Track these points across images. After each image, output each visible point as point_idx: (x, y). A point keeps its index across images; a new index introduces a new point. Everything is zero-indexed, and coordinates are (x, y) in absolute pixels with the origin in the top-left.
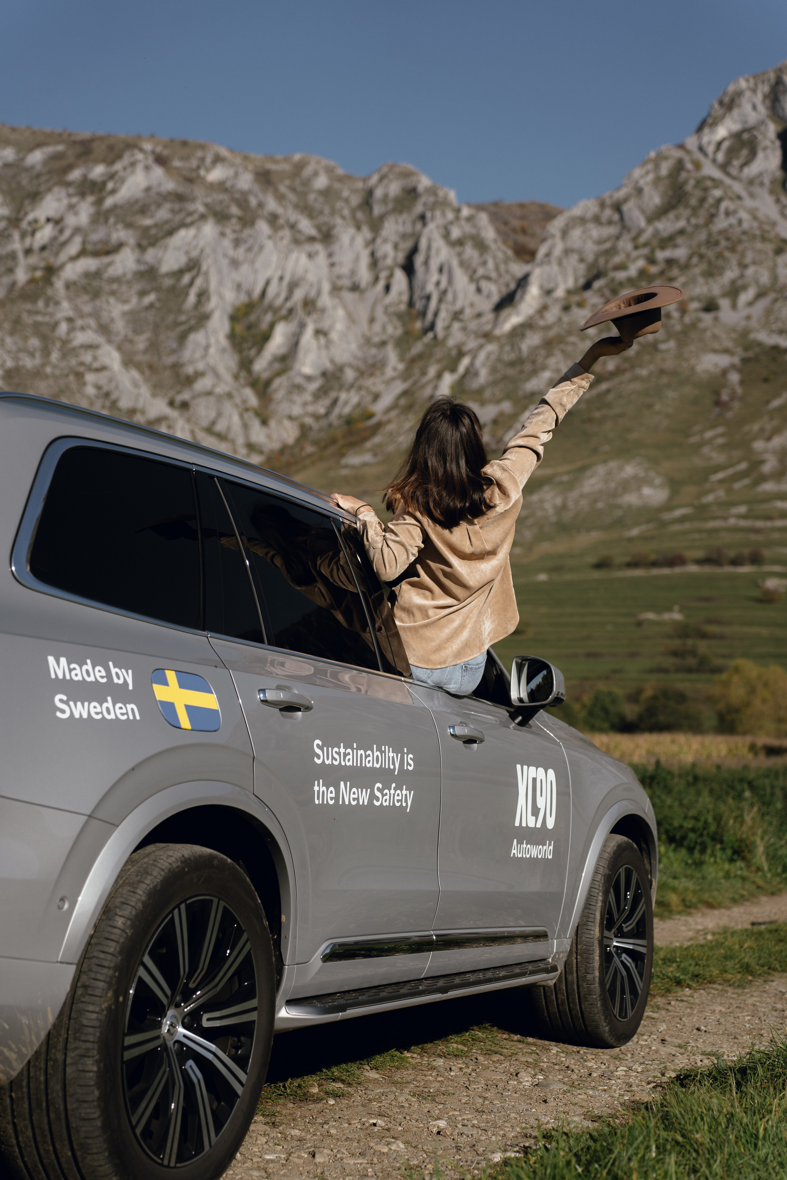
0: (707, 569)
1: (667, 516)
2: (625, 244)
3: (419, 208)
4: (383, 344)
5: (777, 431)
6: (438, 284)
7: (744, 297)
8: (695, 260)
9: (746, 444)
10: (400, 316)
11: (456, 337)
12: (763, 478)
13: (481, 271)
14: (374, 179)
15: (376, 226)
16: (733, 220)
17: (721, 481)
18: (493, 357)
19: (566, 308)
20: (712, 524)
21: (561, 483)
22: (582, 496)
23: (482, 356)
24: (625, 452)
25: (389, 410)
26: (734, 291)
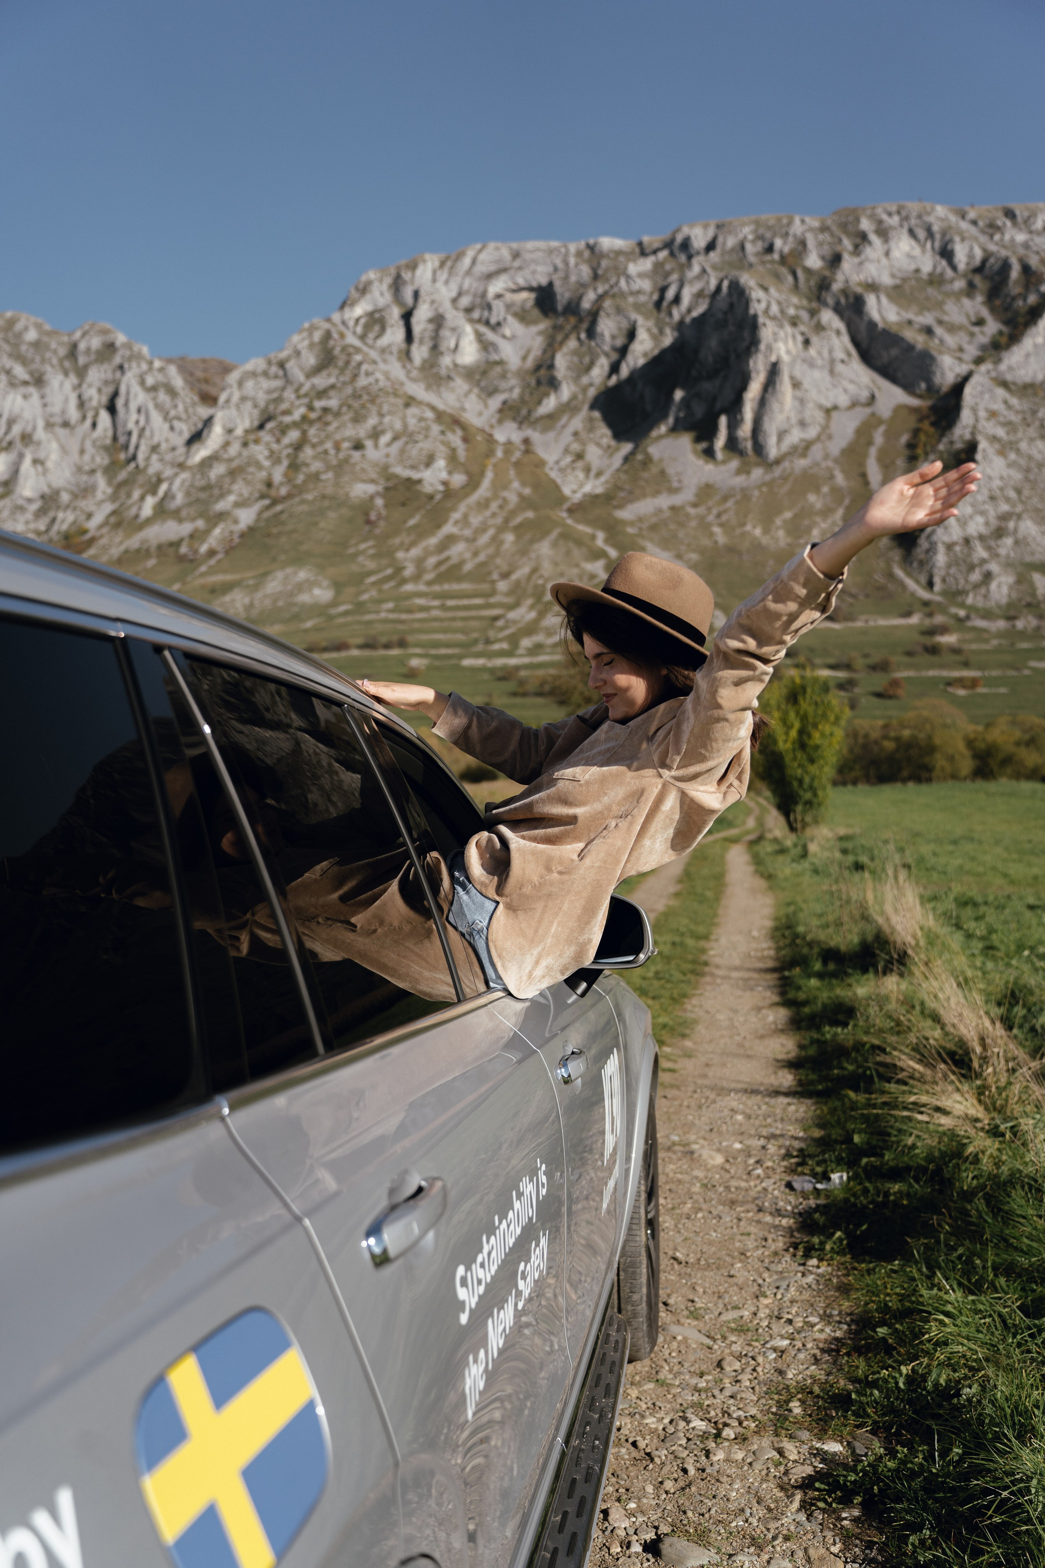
0: (367, 653)
1: (333, 611)
2: (289, 394)
3: (117, 360)
4: (93, 472)
5: (413, 544)
6: (137, 422)
7: (384, 439)
8: (344, 409)
9: (390, 554)
10: (106, 448)
11: (155, 466)
12: (404, 581)
13: (173, 413)
14: (78, 335)
15: (82, 373)
16: (371, 379)
17: (374, 584)
18: (187, 484)
19: (245, 444)
20: (368, 617)
21: (248, 586)
22: (266, 596)
23: (177, 482)
24: (298, 560)
25: (101, 527)
26: (375, 435)
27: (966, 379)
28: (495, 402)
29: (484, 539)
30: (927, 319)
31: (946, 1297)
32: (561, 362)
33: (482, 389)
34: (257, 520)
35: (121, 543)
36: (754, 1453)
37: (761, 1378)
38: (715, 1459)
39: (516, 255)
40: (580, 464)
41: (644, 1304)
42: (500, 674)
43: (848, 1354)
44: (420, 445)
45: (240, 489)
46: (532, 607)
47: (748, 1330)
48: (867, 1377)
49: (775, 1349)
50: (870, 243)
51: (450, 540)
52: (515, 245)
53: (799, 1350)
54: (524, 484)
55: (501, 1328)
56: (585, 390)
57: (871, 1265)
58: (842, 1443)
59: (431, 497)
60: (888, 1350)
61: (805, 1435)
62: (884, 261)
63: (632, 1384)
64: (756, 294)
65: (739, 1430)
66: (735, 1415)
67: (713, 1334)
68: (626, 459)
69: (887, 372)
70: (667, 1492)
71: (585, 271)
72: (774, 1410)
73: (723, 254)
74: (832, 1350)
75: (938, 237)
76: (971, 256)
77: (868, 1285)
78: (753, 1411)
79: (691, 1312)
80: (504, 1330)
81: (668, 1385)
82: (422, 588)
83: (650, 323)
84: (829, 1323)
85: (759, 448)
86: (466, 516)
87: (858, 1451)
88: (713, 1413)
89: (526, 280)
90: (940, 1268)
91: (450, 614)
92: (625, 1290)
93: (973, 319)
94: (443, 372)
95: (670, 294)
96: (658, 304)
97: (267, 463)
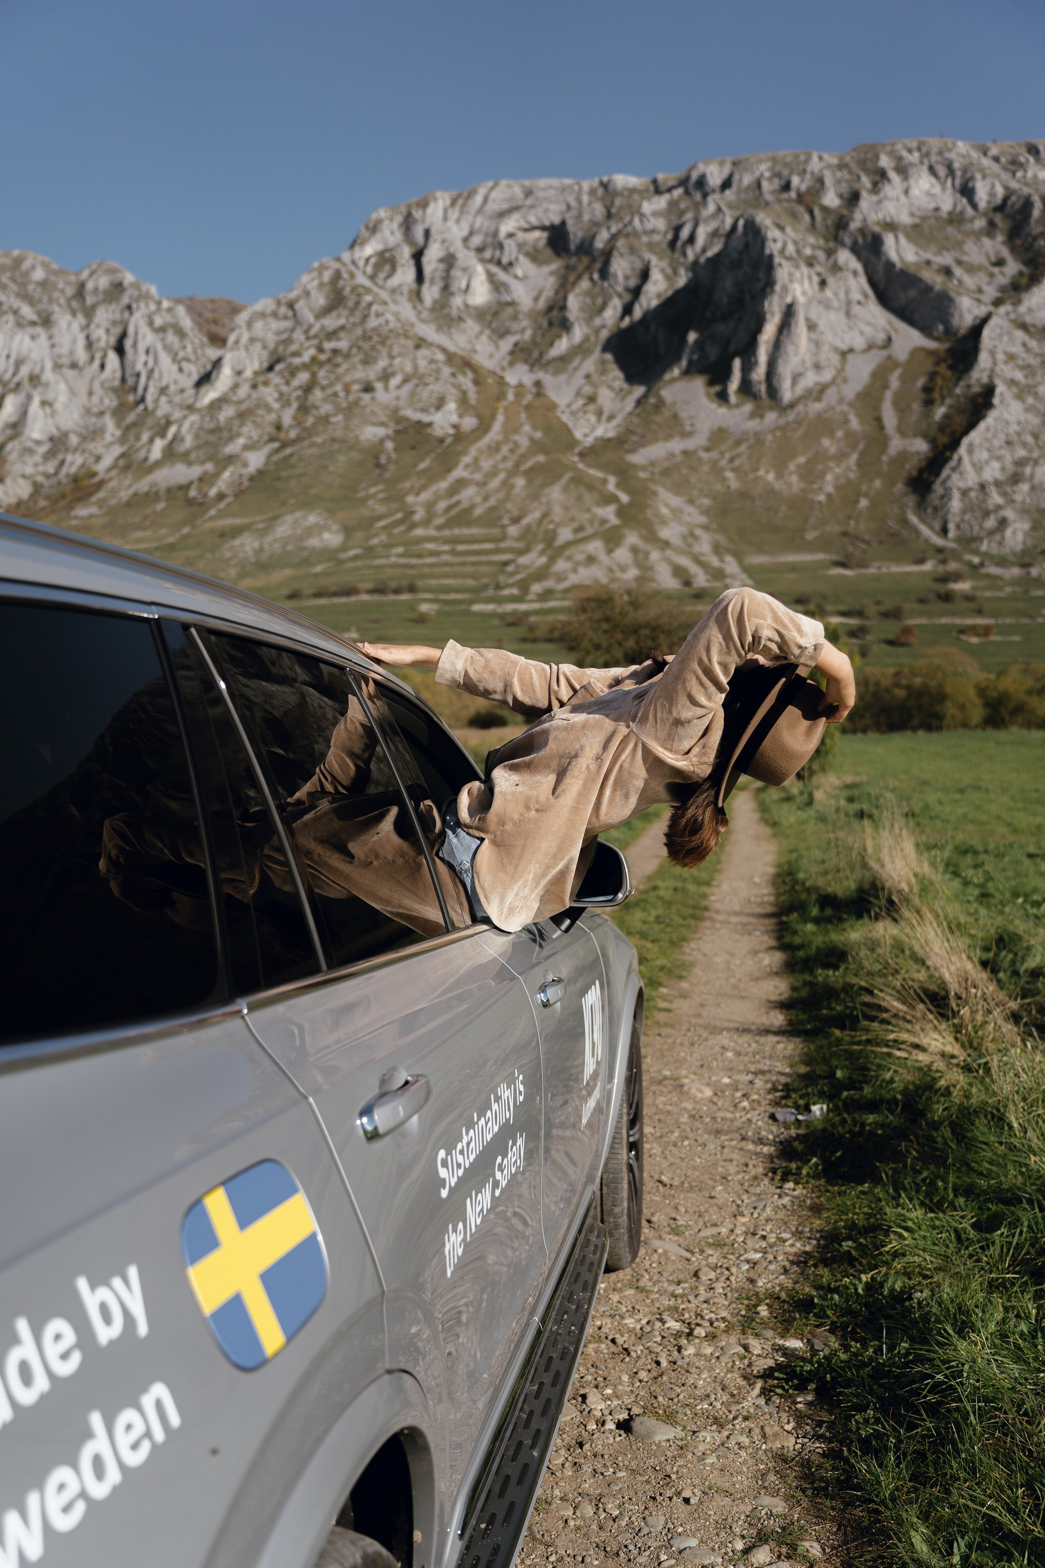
0: (376, 598)
1: (343, 556)
2: (299, 335)
3: (125, 300)
4: (101, 414)
5: (423, 488)
6: (146, 363)
7: (395, 381)
8: (354, 351)
9: (400, 498)
10: (114, 390)
11: (163, 409)
12: (414, 526)
13: (181, 354)
14: (85, 274)
15: (89, 313)
16: (381, 320)
17: (384, 528)
18: (196, 426)
19: (254, 386)
20: (378, 562)
21: (257, 530)
22: (275, 540)
23: (186, 425)
24: (308, 504)
25: (109, 470)
26: (386, 377)
27: (985, 320)
28: (507, 344)
29: (495, 483)
30: (946, 259)
31: (908, 1214)
32: (573, 302)
33: (494, 331)
34: (267, 463)
35: (130, 486)
36: (722, 1349)
37: (734, 1285)
38: (686, 1353)
39: (528, 193)
40: (592, 407)
41: (625, 1217)
42: (510, 619)
43: (815, 1266)
44: (431, 387)
45: (249, 431)
46: (542, 552)
47: (725, 1245)
48: (829, 1285)
49: (748, 1261)
50: (889, 180)
51: (461, 483)
52: (527, 183)
53: (770, 1262)
54: (535, 427)
55: (478, 1209)
56: (597, 331)
57: (843, 1188)
58: (802, 1340)
59: (441, 441)
60: (850, 1260)
61: (769, 1334)
62: (903, 199)
63: (614, 1290)
64: (772, 233)
65: (710, 1329)
66: (707, 1317)
67: (691, 1248)
68: (639, 402)
69: (904, 314)
70: (640, 1381)
71: (599, 209)
72: (743, 1313)
73: (739, 192)
74: (801, 1262)
75: (959, 174)
76: (992, 194)
77: (838, 1205)
78: (724, 1314)
79: (673, 1229)
80: (482, 1210)
81: (648, 1292)
82: (432, 532)
83: (664, 264)
84: (800, 1239)
85: (773, 392)
86: (476, 460)
87: (816, 1347)
88: (687, 1316)
89: (538, 219)
90: (905, 1190)
91: (460, 559)
92: (608, 1203)
93: (993, 259)
94: (454, 313)
95: (685, 233)
96: (672, 244)
97: (276, 406)
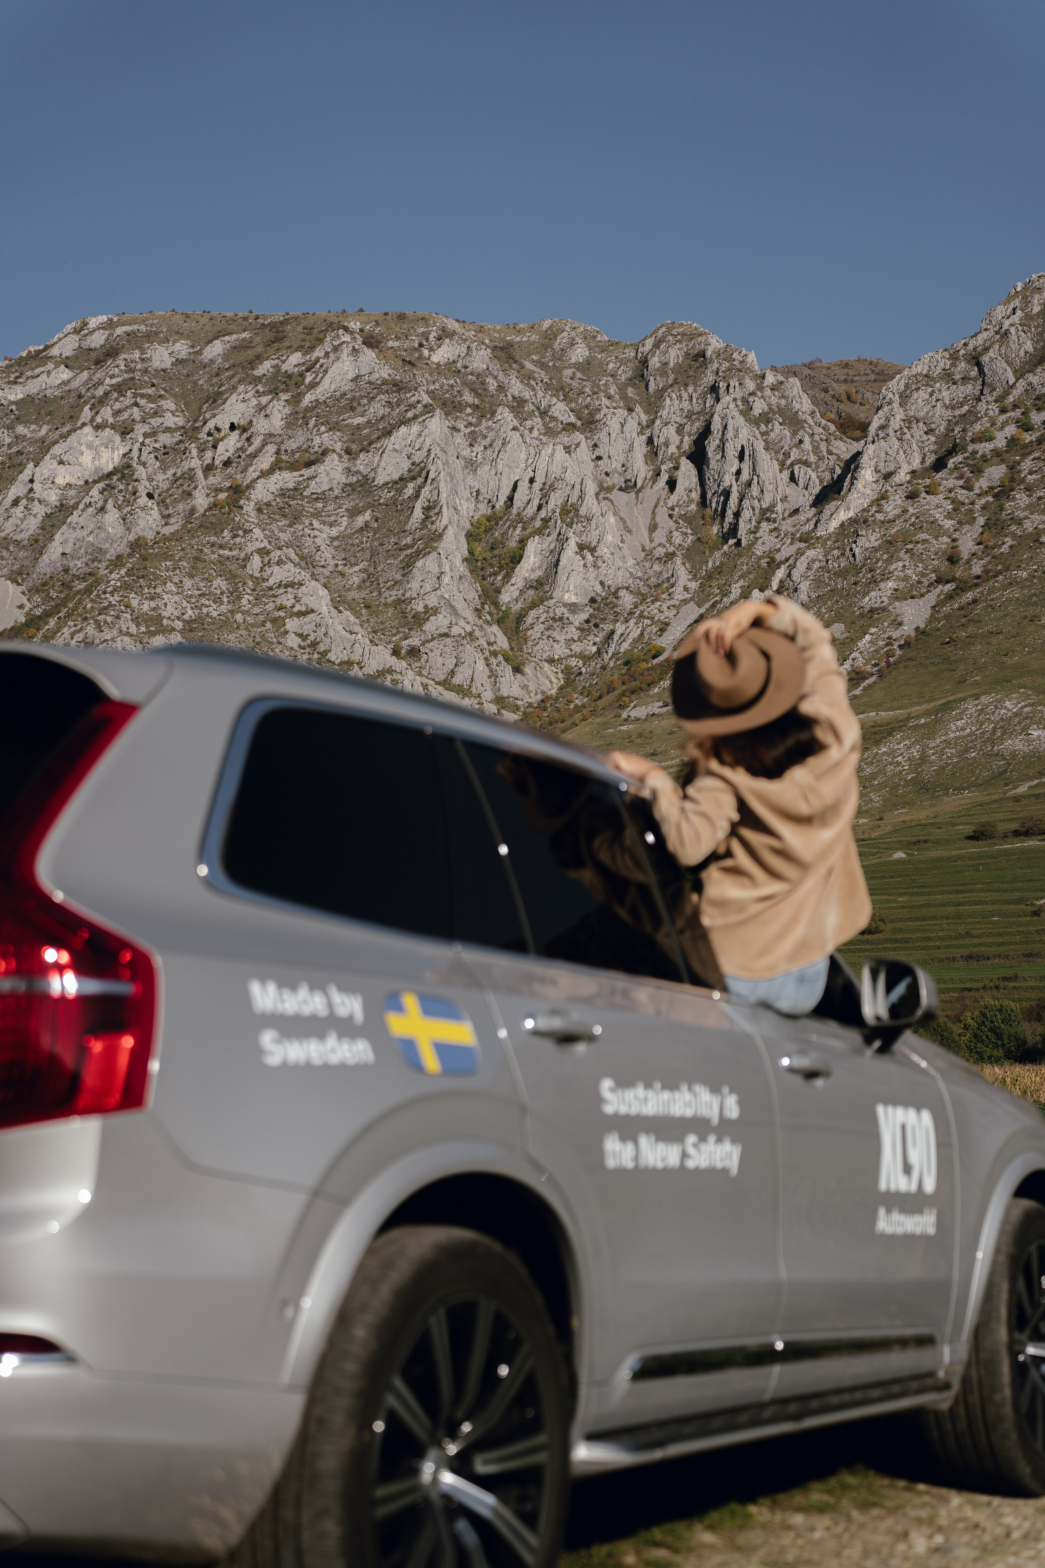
2: (988, 407)
3: (709, 378)
4: (670, 556)
6: (738, 473)
10: (688, 519)
11: (766, 541)
13: (795, 454)
14: (649, 343)
15: (653, 405)
18: (817, 565)
19: (912, 496)
21: (917, 727)
22: (947, 743)
23: (802, 564)
24: (1003, 681)
34: (932, 619)
45: (904, 568)
97: (948, 524)
